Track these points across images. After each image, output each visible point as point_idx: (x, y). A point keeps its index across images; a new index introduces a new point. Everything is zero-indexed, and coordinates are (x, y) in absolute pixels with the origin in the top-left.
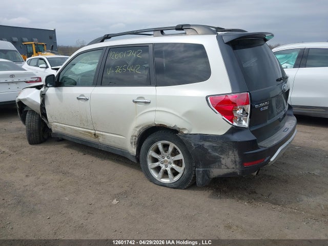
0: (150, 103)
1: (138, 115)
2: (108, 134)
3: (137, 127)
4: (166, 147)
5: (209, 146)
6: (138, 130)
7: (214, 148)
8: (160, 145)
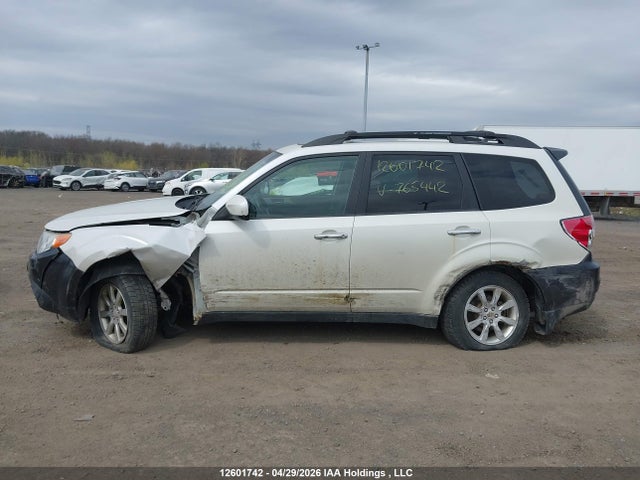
0: (479, 233)
1: (457, 253)
2: (381, 292)
3: (454, 271)
4: (489, 294)
5: (566, 280)
6: (456, 275)
7: (571, 282)
8: (481, 292)
